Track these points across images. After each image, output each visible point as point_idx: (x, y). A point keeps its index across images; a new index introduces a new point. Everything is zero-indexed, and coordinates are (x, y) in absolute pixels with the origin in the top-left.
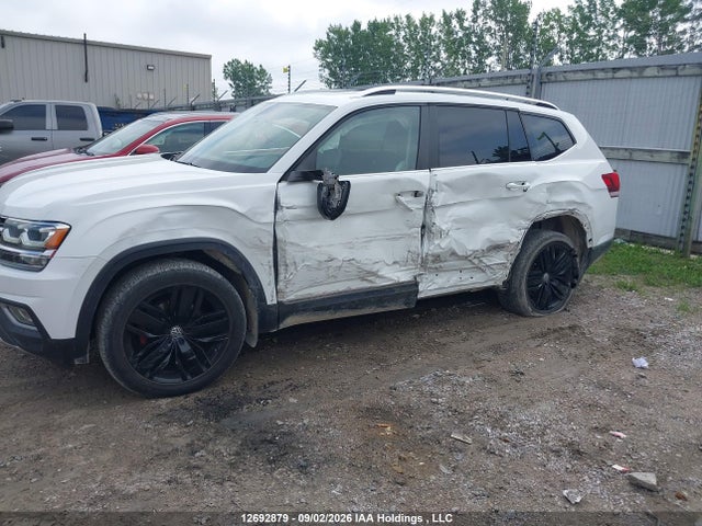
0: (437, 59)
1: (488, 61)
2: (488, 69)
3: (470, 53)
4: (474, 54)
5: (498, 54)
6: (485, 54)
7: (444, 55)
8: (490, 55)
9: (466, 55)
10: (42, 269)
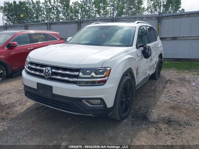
0: (44, 14)
1: (60, 15)
2: (60, 17)
3: (54, 13)
4: (56, 13)
5: (63, 13)
6: (59, 13)
7: (45, 13)
8: (60, 13)
9: (53, 13)
10: (104, 84)
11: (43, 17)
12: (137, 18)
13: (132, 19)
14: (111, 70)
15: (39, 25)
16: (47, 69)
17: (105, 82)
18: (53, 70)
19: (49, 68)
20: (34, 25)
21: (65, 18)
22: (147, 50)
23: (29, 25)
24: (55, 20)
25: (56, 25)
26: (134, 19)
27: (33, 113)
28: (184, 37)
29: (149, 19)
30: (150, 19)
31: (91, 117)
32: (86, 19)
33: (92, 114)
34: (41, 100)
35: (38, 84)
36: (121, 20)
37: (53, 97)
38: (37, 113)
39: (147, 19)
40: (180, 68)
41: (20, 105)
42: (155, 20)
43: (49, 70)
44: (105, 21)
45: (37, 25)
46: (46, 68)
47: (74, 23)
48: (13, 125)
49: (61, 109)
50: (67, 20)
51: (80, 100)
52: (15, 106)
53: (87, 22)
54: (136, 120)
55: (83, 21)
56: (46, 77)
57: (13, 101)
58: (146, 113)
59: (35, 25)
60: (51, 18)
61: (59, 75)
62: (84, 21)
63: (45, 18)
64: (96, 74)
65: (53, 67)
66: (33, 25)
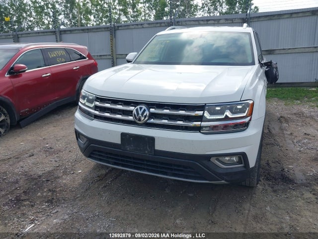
10: (246, 129)
11: (30, 21)
12: (209, 20)
13: (202, 22)
14: (253, 104)
15: (40, 34)
16: (141, 108)
17: (246, 125)
18: (152, 110)
19: (144, 107)
20: (31, 35)
21: (69, 23)
22: (275, 69)
23: (22, 34)
24: (51, 26)
25: (71, 33)
26: (206, 23)
27: (98, 187)
28: (284, 49)
29: (229, 22)
30: (231, 22)
31: (223, 185)
32: (104, 24)
33: (226, 181)
34: (127, 161)
35: (123, 135)
36: (184, 23)
37: (155, 155)
38: (105, 187)
39: (227, 22)
40: (284, 97)
41: (65, 173)
42: (239, 23)
43: (145, 110)
44: (157, 25)
45: (37, 34)
46: (138, 107)
47: (104, 30)
48: (75, 211)
49: (170, 176)
50: (73, 26)
51: (208, 157)
52: (59, 178)
53: (126, 27)
54: (274, 183)
55: (118, 27)
56: (139, 122)
57: (48, 169)
58: (282, 171)
59: (33, 35)
60: (44, 22)
61: (164, 118)
62: (121, 26)
63: (33, 23)
64: (233, 113)
65: (150, 105)
66: (29, 35)
